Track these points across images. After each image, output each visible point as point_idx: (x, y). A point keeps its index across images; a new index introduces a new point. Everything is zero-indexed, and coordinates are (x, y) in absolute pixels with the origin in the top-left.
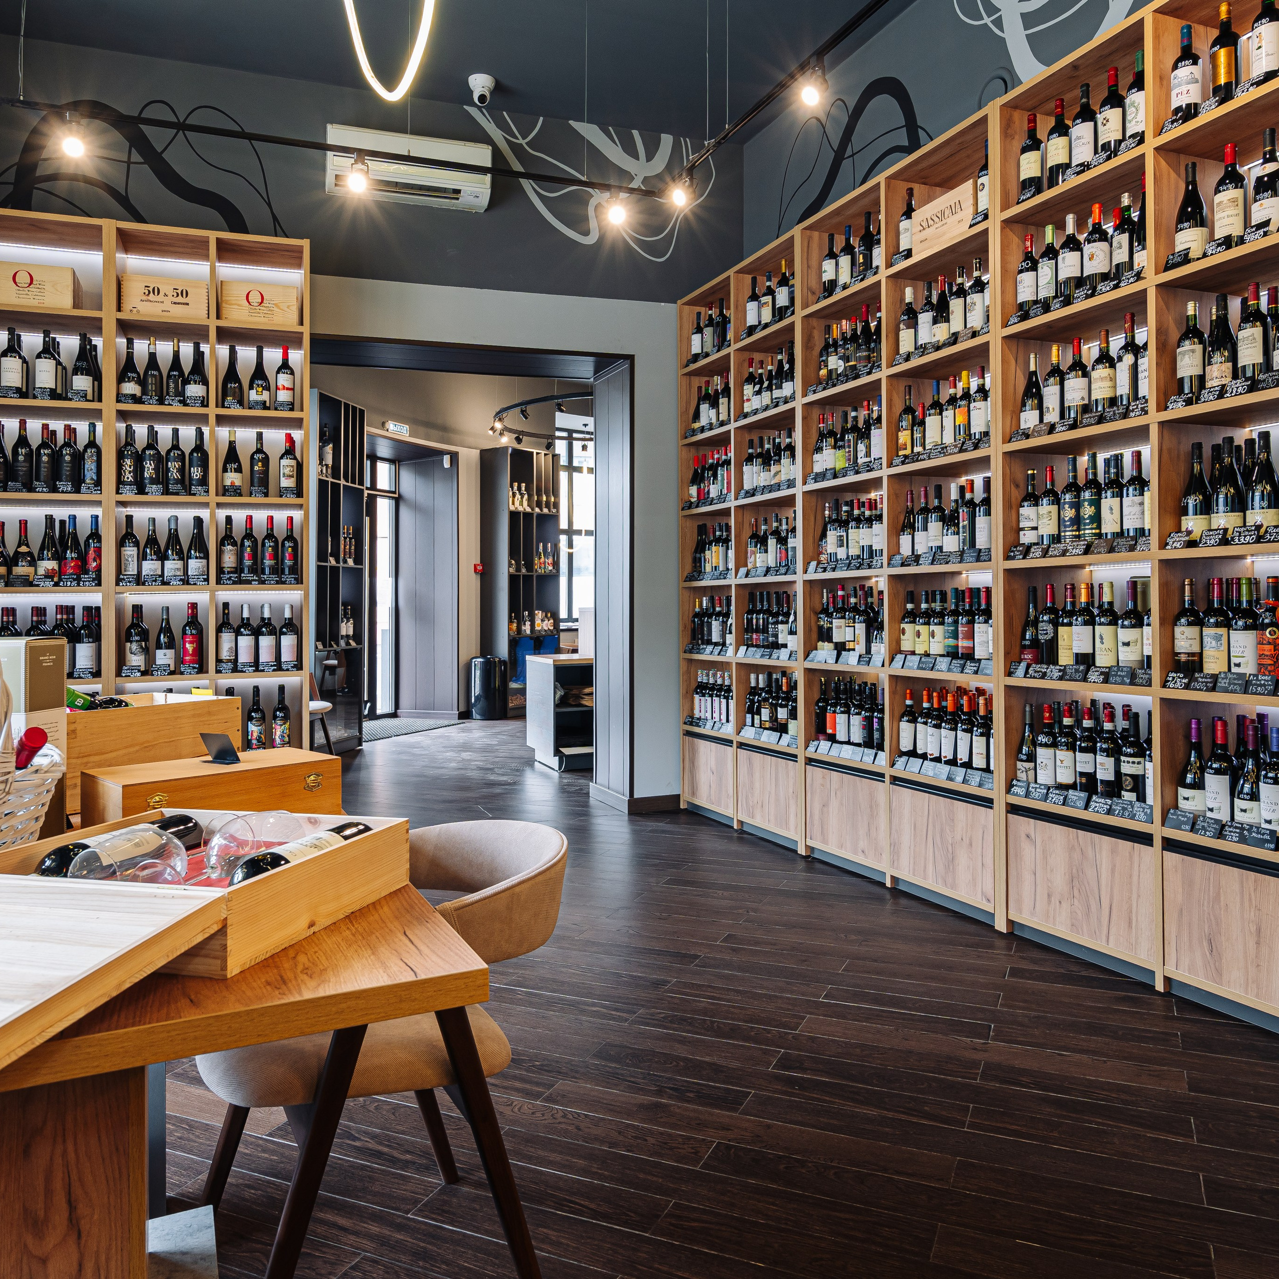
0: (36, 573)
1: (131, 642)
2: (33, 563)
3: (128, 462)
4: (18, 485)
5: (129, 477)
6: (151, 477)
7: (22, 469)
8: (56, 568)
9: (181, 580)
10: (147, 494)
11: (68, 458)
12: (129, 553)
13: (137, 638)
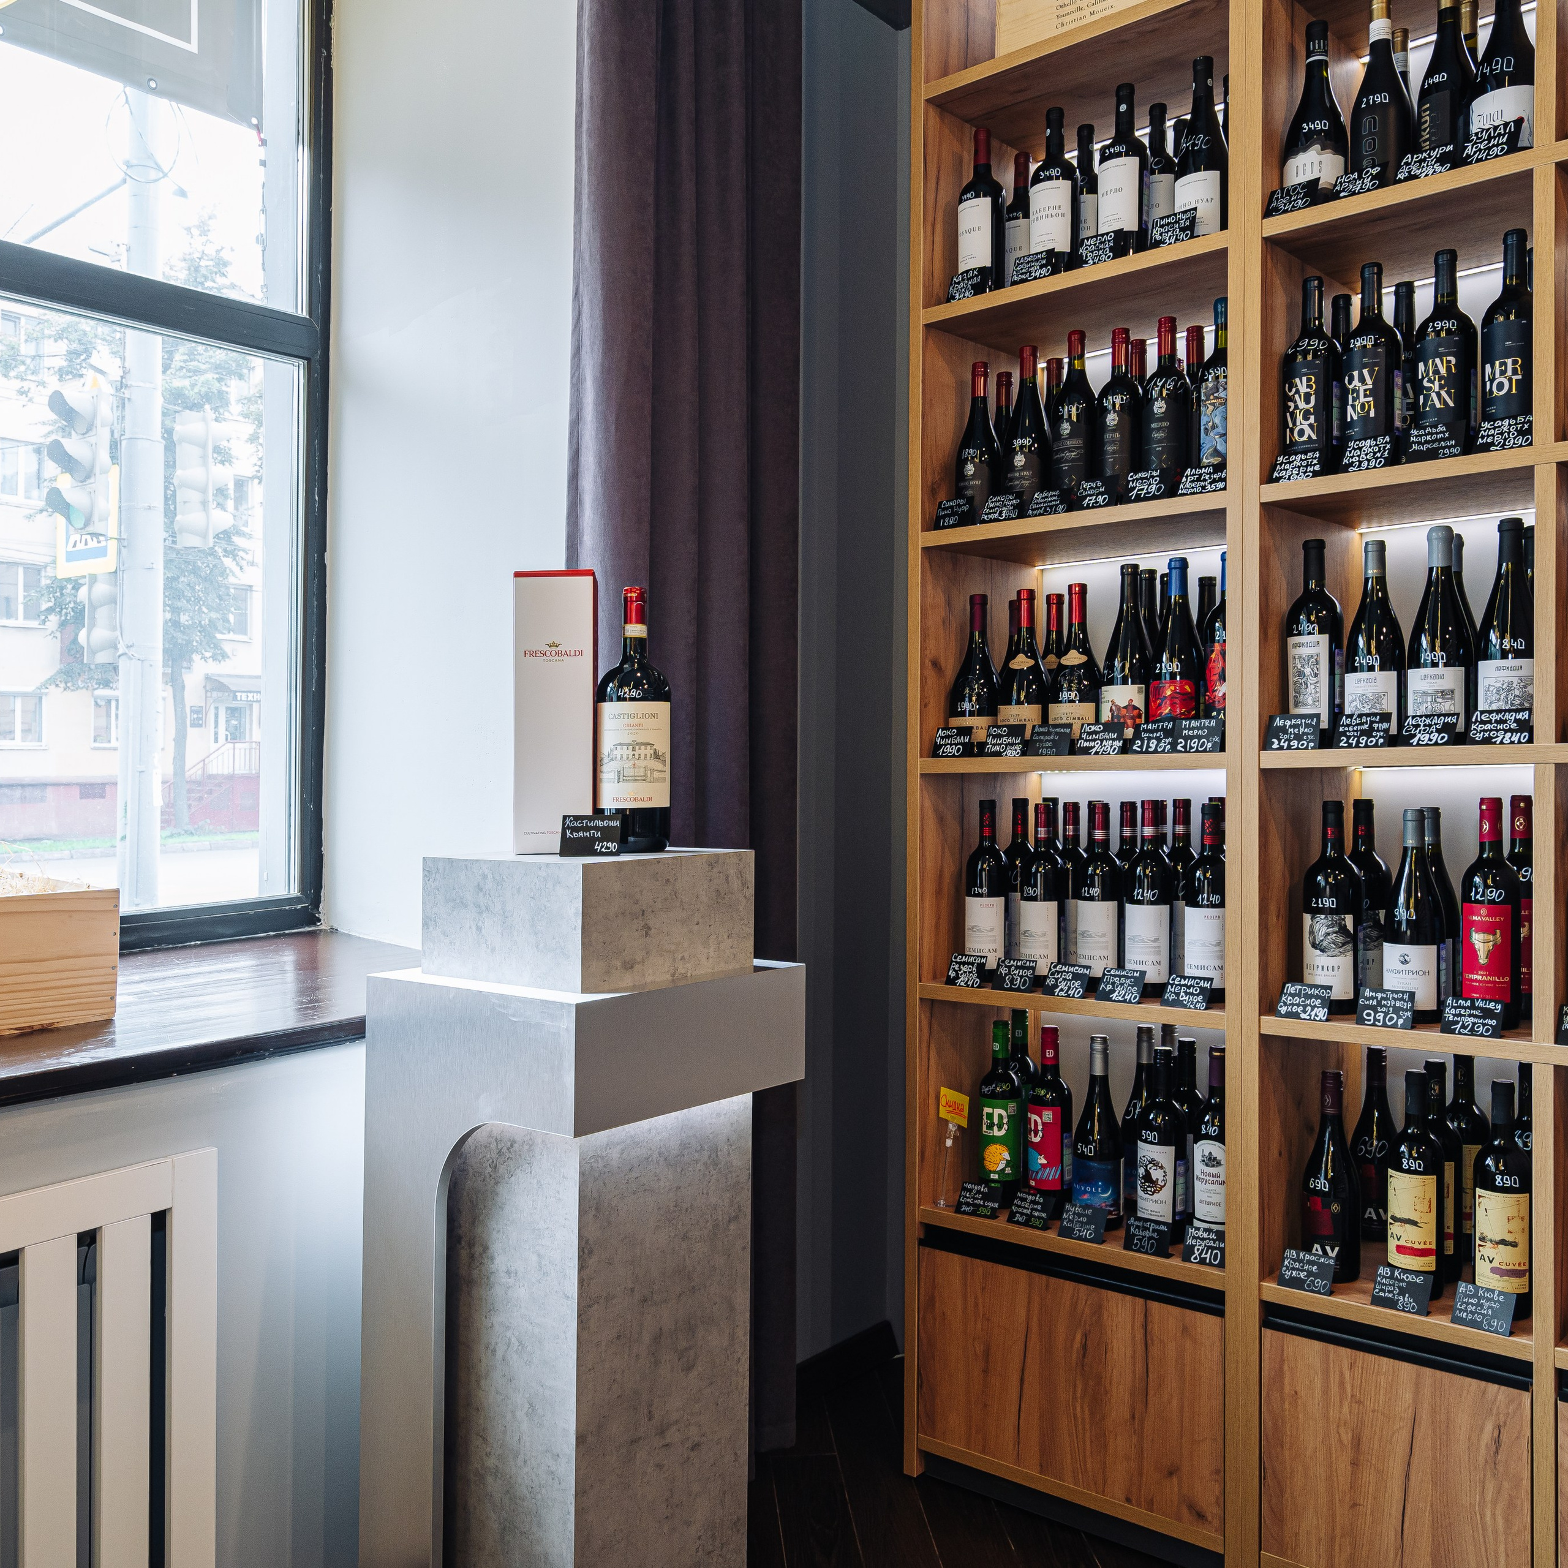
0: (1097, 721)
1: (1315, 912)
2: (1091, 695)
3: (1302, 385)
4: (1052, 496)
5: (1305, 428)
6: (1365, 418)
7: (1071, 450)
8: (1139, 702)
9: (1447, 728)
10: (1345, 469)
11: (1159, 407)
12: (1304, 651)
13: (1328, 902)
